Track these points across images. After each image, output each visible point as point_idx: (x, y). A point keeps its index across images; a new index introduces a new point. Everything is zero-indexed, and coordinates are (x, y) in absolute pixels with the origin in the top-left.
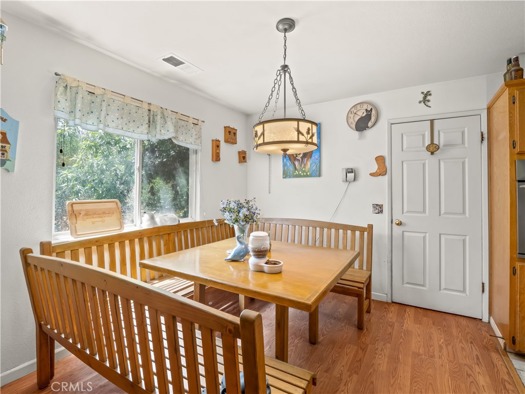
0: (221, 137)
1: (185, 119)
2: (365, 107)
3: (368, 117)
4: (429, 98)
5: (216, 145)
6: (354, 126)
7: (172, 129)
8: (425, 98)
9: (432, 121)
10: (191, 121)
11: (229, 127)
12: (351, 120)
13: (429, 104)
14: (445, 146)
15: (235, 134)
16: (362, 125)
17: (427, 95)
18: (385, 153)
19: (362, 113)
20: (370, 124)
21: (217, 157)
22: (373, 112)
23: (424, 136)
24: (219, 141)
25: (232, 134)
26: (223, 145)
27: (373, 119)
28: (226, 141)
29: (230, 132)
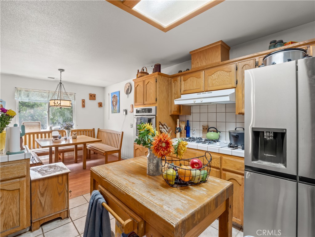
5: (83, 101)
11: (91, 94)
16: (127, 92)
19: (128, 87)
20: (129, 92)
21: (83, 106)
22: (130, 87)
25: (93, 96)
28: (90, 99)
29: (91, 96)
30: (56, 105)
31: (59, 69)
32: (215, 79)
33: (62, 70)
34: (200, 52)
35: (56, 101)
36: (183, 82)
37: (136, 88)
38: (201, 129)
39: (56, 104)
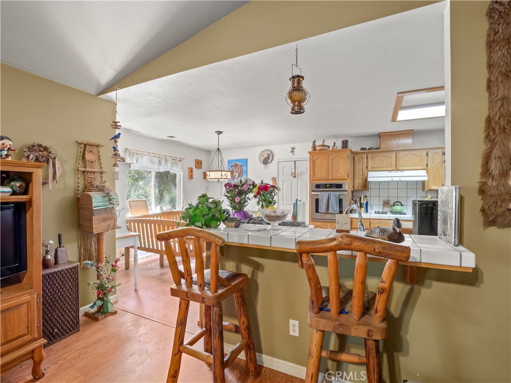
0: (193, 165)
1: (175, 158)
2: (267, 152)
3: (268, 158)
4: (294, 150)
5: (191, 170)
6: (262, 162)
7: (170, 166)
8: (292, 150)
9: (295, 161)
10: (178, 159)
11: (197, 160)
12: (261, 159)
13: (294, 153)
14: (300, 173)
15: (201, 163)
16: (266, 161)
17: (293, 149)
18: (276, 176)
19: (266, 156)
20: (269, 161)
21: (191, 177)
22: (271, 155)
23: (292, 168)
24: (192, 168)
25: (199, 163)
26: (195, 170)
27: (271, 159)
28: (196, 167)
29: (198, 163)
30: (223, 177)
31: (216, 132)
32: (407, 161)
33: (219, 133)
34: (391, 135)
35: (224, 173)
36: (370, 160)
37: (314, 161)
38: (381, 203)
39: (224, 175)
